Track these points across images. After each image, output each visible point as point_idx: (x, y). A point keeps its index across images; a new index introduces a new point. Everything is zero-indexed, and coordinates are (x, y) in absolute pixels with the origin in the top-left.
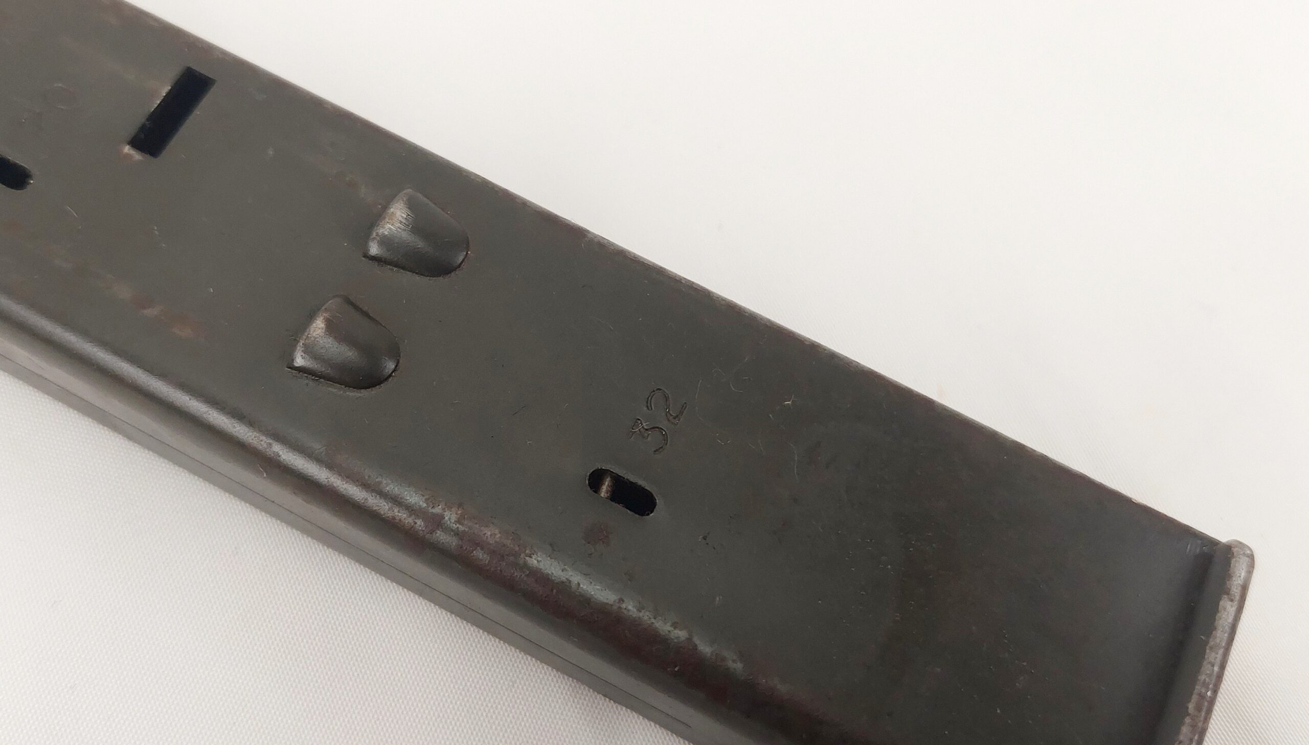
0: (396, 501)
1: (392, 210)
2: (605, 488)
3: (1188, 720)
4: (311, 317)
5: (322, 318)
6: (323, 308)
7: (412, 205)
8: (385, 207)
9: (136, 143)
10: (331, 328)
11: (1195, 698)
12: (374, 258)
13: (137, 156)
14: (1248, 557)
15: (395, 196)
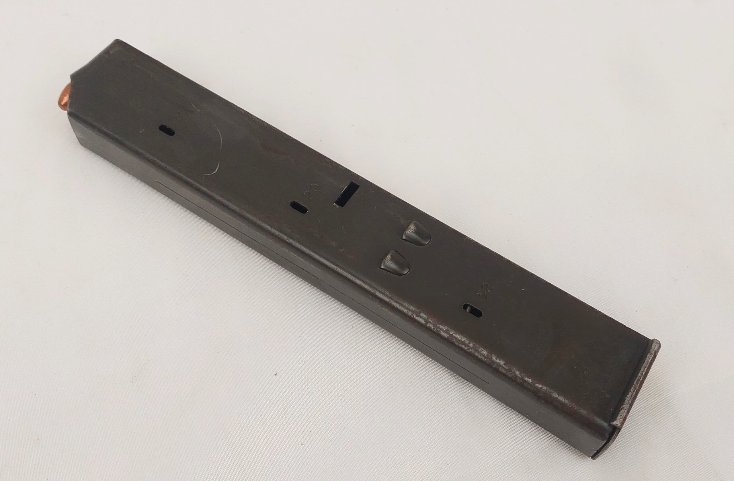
0: (407, 308)
1: (410, 226)
2: (468, 309)
3: (634, 386)
4: (386, 255)
5: (390, 255)
6: (390, 252)
7: (416, 225)
8: (408, 225)
9: (337, 203)
10: (392, 259)
11: (636, 380)
12: (404, 239)
13: (337, 206)
14: (658, 343)
15: (411, 223)
